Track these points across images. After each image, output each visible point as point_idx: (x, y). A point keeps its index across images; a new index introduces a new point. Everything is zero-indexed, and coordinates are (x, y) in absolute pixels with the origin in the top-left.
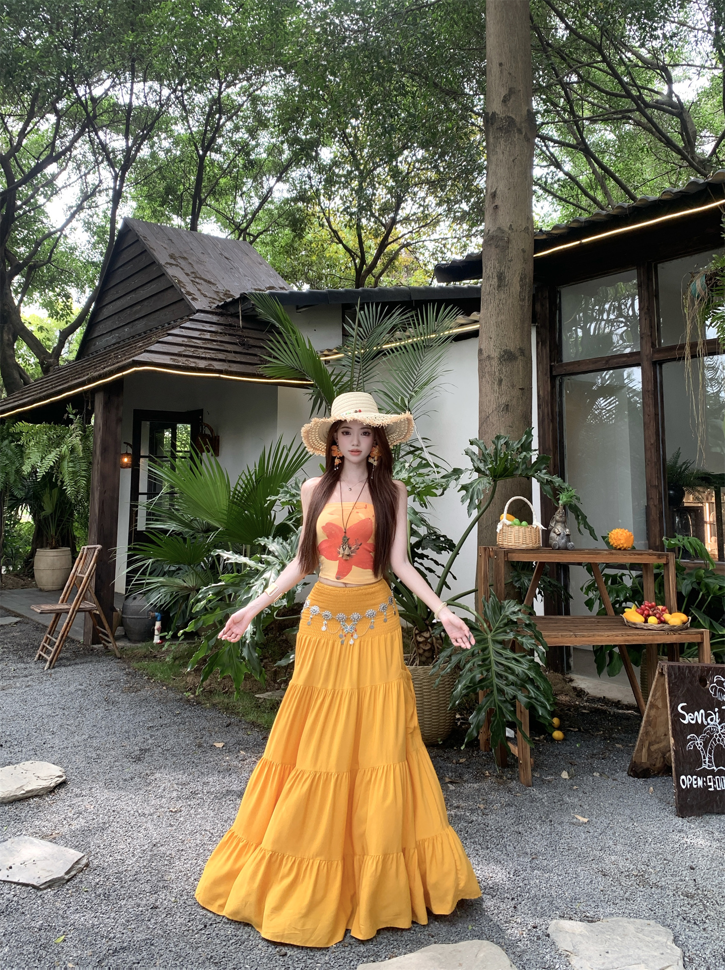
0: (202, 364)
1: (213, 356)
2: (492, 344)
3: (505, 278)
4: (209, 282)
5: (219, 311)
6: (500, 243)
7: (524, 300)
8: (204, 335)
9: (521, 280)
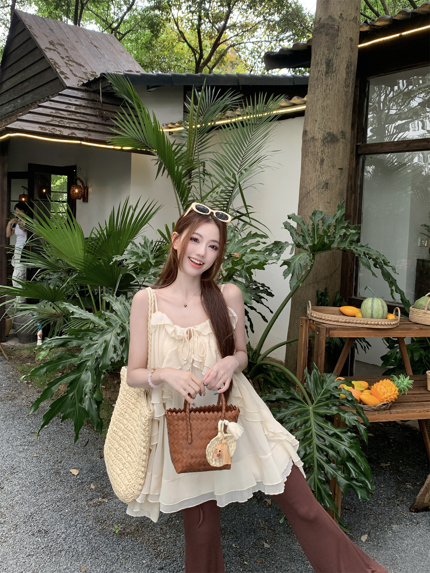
0: (66, 132)
1: (76, 126)
2: (317, 126)
3: (333, 65)
4: (80, 65)
5: (83, 88)
6: (331, 31)
7: (349, 86)
8: (70, 107)
9: (348, 67)
